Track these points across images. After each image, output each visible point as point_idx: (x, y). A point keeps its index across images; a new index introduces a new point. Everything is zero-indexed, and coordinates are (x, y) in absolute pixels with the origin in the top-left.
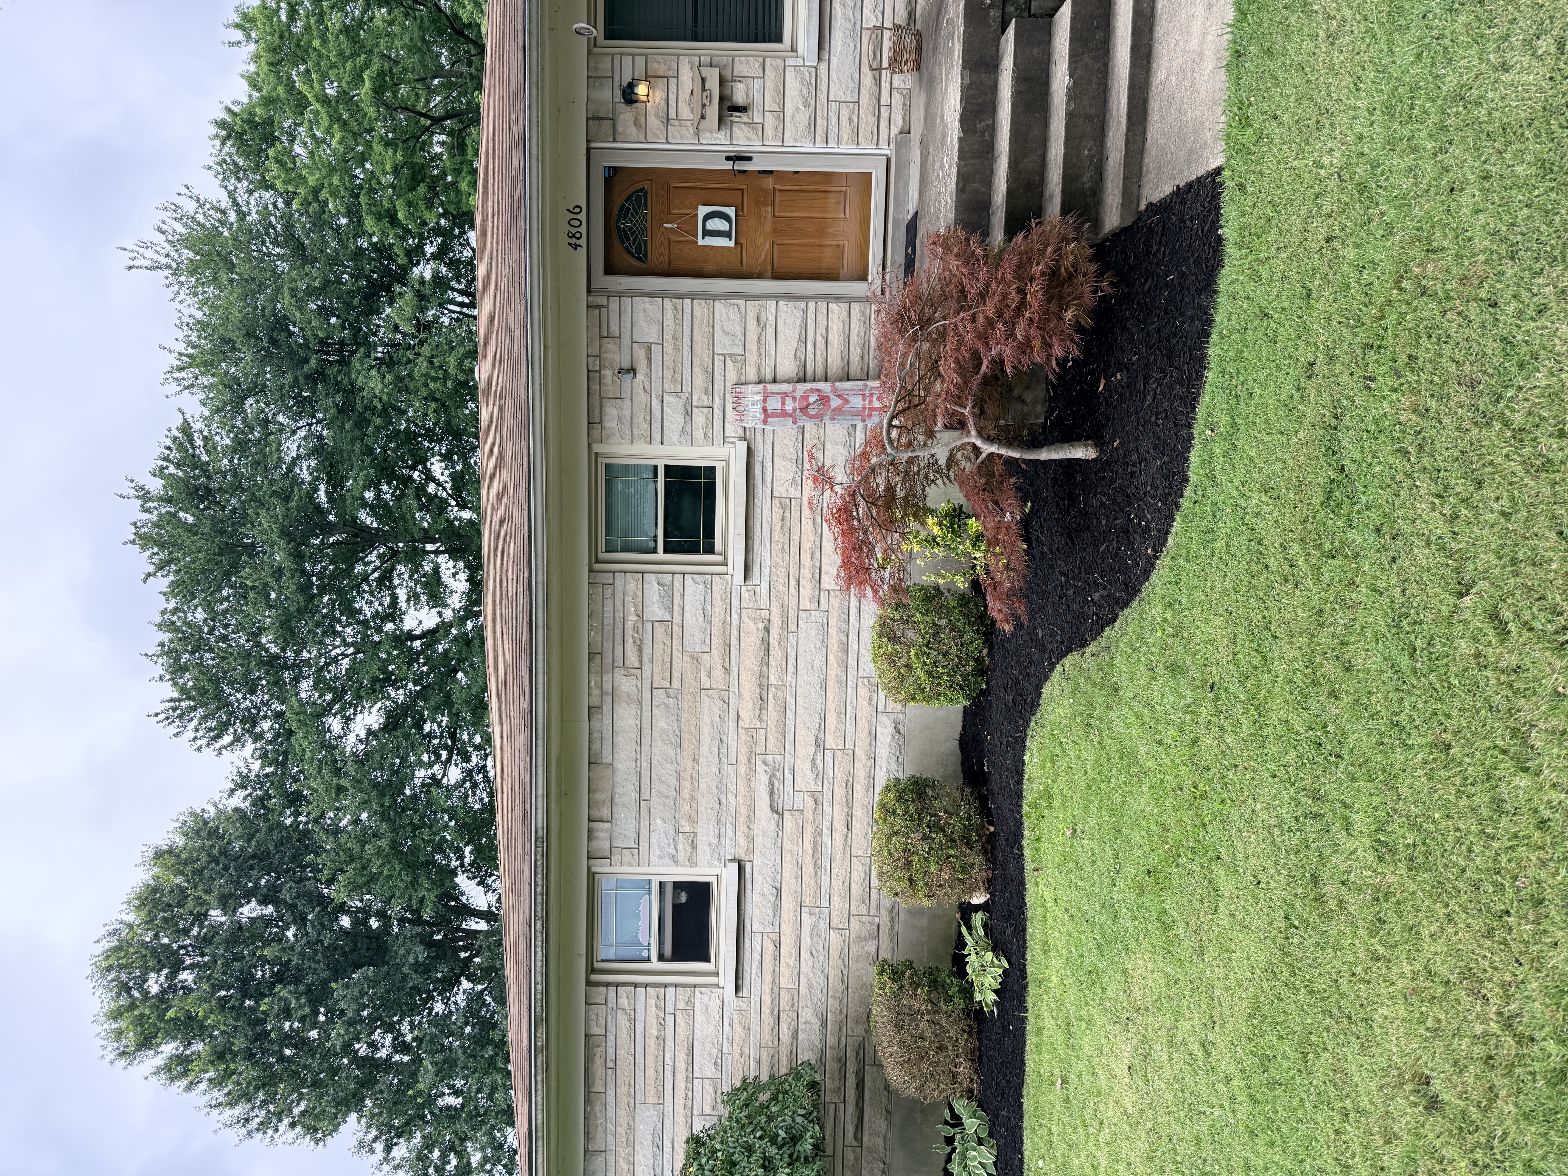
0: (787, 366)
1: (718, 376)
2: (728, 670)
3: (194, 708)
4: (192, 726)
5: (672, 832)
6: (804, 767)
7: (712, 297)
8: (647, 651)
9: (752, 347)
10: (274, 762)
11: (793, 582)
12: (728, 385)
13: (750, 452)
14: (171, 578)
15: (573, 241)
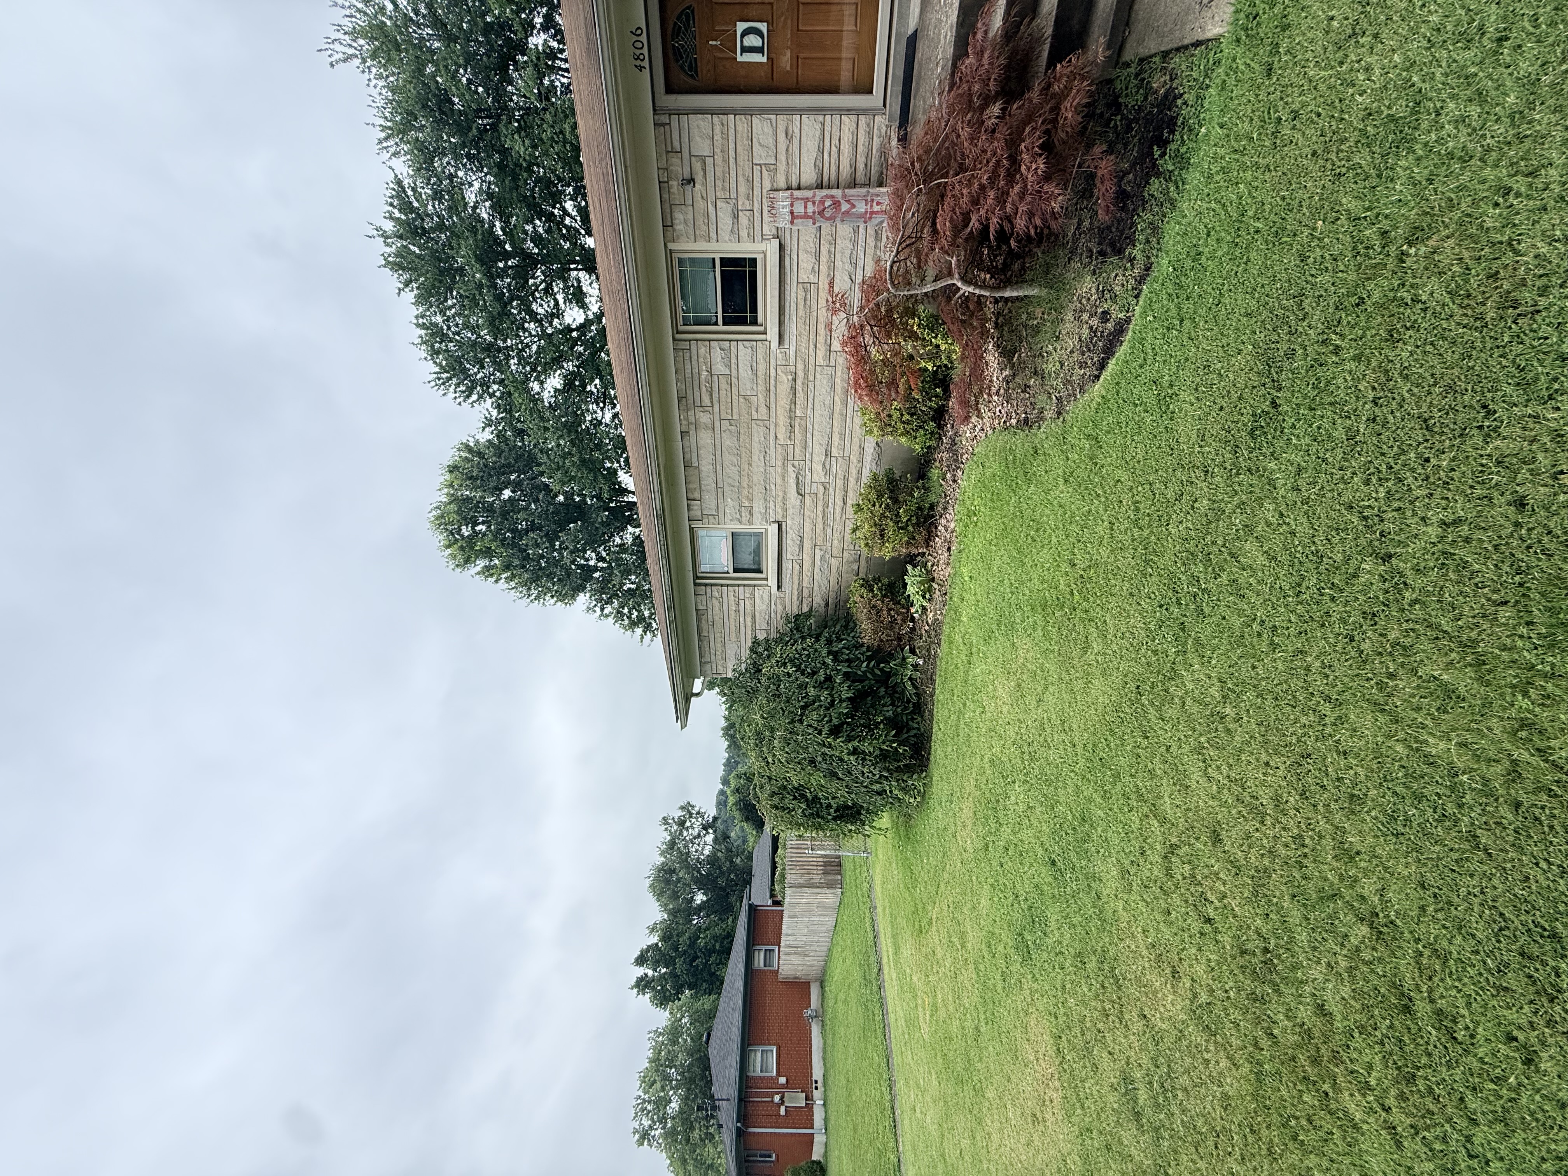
0: (809, 176)
1: (757, 184)
2: (769, 408)
3: (450, 379)
4: (452, 389)
5: (737, 507)
6: (818, 468)
7: (748, 112)
8: (715, 395)
9: (782, 157)
10: (505, 410)
11: (812, 346)
12: (764, 191)
13: (781, 247)
14: (415, 292)
15: (638, 63)
